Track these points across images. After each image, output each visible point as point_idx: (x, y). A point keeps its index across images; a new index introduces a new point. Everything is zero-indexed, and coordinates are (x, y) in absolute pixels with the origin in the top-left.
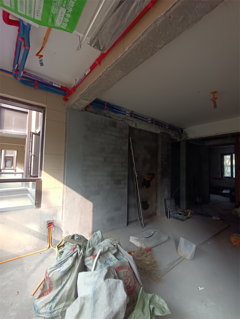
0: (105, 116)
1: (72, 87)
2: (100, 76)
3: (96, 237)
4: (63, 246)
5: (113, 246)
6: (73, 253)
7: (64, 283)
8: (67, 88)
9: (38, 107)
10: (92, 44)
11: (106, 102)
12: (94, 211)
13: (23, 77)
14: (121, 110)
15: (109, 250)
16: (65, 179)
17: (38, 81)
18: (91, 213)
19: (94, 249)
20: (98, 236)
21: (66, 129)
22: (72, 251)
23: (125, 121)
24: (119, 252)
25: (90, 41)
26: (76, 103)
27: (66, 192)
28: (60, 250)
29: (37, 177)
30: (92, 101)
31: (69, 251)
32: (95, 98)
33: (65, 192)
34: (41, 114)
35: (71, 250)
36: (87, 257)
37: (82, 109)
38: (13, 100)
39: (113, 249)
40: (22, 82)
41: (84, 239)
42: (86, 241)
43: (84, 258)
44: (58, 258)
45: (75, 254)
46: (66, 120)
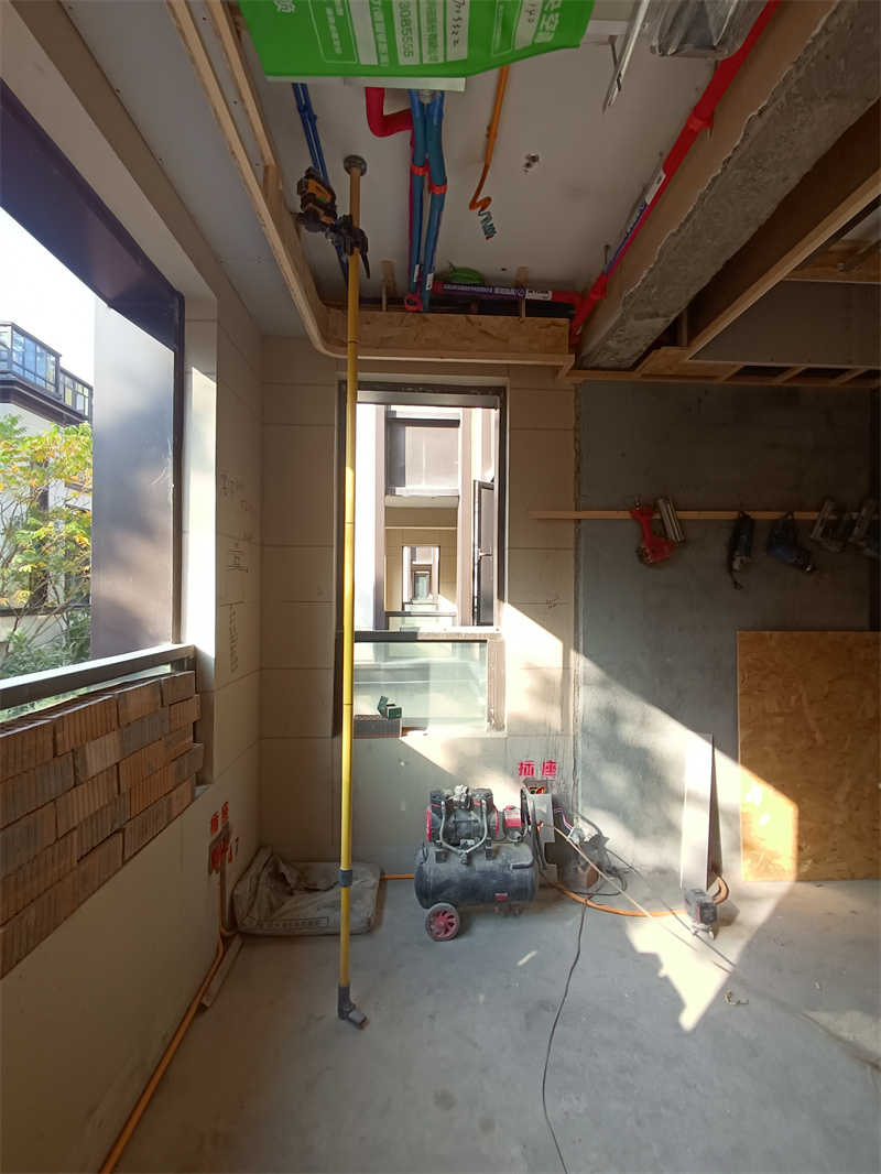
1: (593, 280)
2: (714, 180)
8: (574, 294)
9: (484, 390)
10: (668, 45)
16: (581, 638)
25: (661, 34)
26: (610, 343)
34: (494, 414)
37: (633, 360)
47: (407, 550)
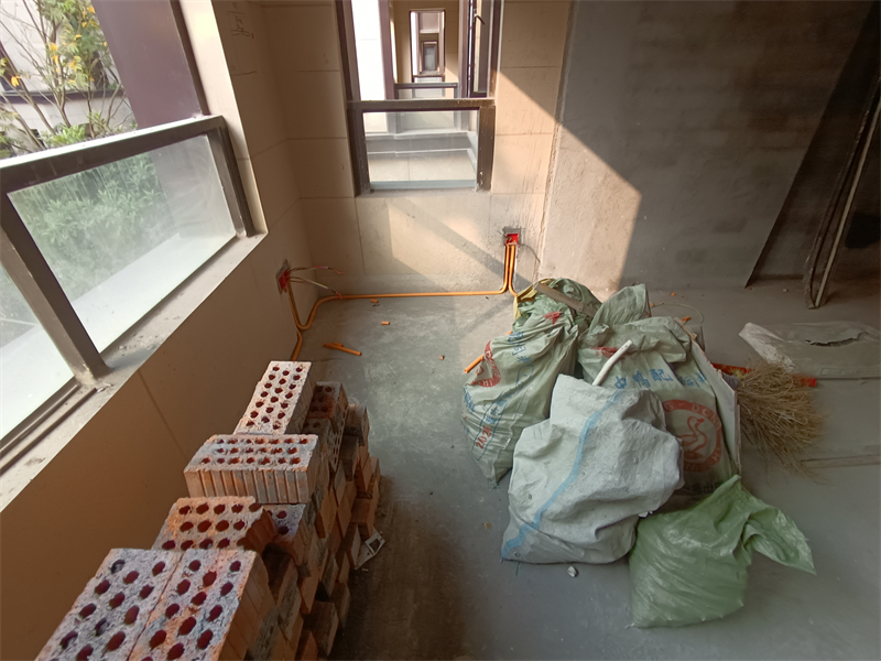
4: (533, 300)
5: (675, 342)
6: (552, 326)
7: (523, 379)
12: (638, 220)
18: (629, 226)
19: (610, 333)
20: (635, 300)
22: (549, 321)
24: (693, 363)
27: (561, 148)
28: (524, 309)
29: (485, 95)
31: (544, 319)
33: (557, 149)
35: (547, 317)
36: (588, 346)
41: (590, 299)
42: (593, 305)
44: (517, 324)
45: (556, 331)
47: (413, 16)
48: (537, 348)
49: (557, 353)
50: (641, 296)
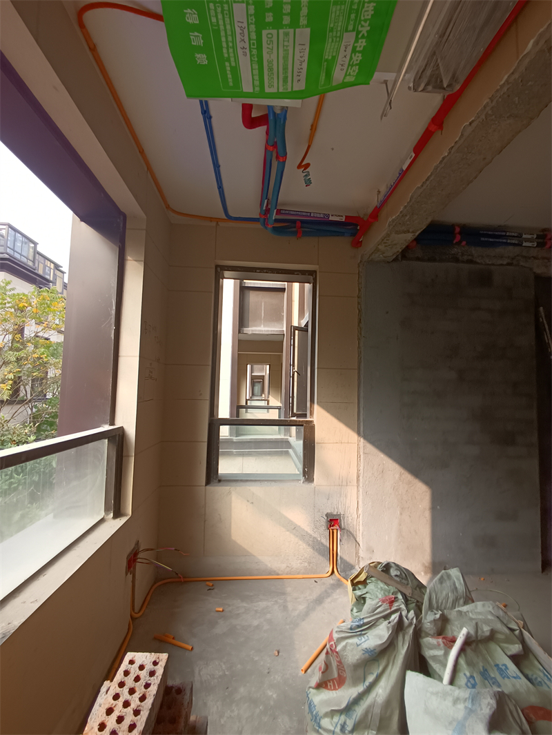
0: (457, 260)
1: (370, 210)
2: (444, 158)
3: (448, 584)
4: (364, 583)
5: (507, 631)
6: (389, 611)
8: (358, 218)
9: (303, 272)
10: (419, 86)
11: (459, 225)
12: (433, 509)
13: (276, 221)
14: (505, 236)
15: (492, 637)
16: (362, 424)
17: (302, 222)
18: (427, 514)
19: (444, 620)
20: (454, 584)
21: (360, 311)
22: (386, 606)
23: (522, 264)
24: (531, 656)
25: (414, 80)
26: (380, 247)
27: (364, 453)
28: (358, 593)
29: (305, 416)
30: (419, 232)
31: (380, 604)
32: (429, 220)
33: (361, 453)
34: (308, 286)
35: (383, 601)
36: (427, 635)
37: (394, 257)
38: (262, 270)
39: (508, 641)
40: (275, 230)
41: (415, 583)
42: (420, 588)
43: (418, 634)
44: (355, 610)
45: (395, 617)
46: (359, 290)
48: (380, 637)
49: (400, 643)
50: (458, 580)
